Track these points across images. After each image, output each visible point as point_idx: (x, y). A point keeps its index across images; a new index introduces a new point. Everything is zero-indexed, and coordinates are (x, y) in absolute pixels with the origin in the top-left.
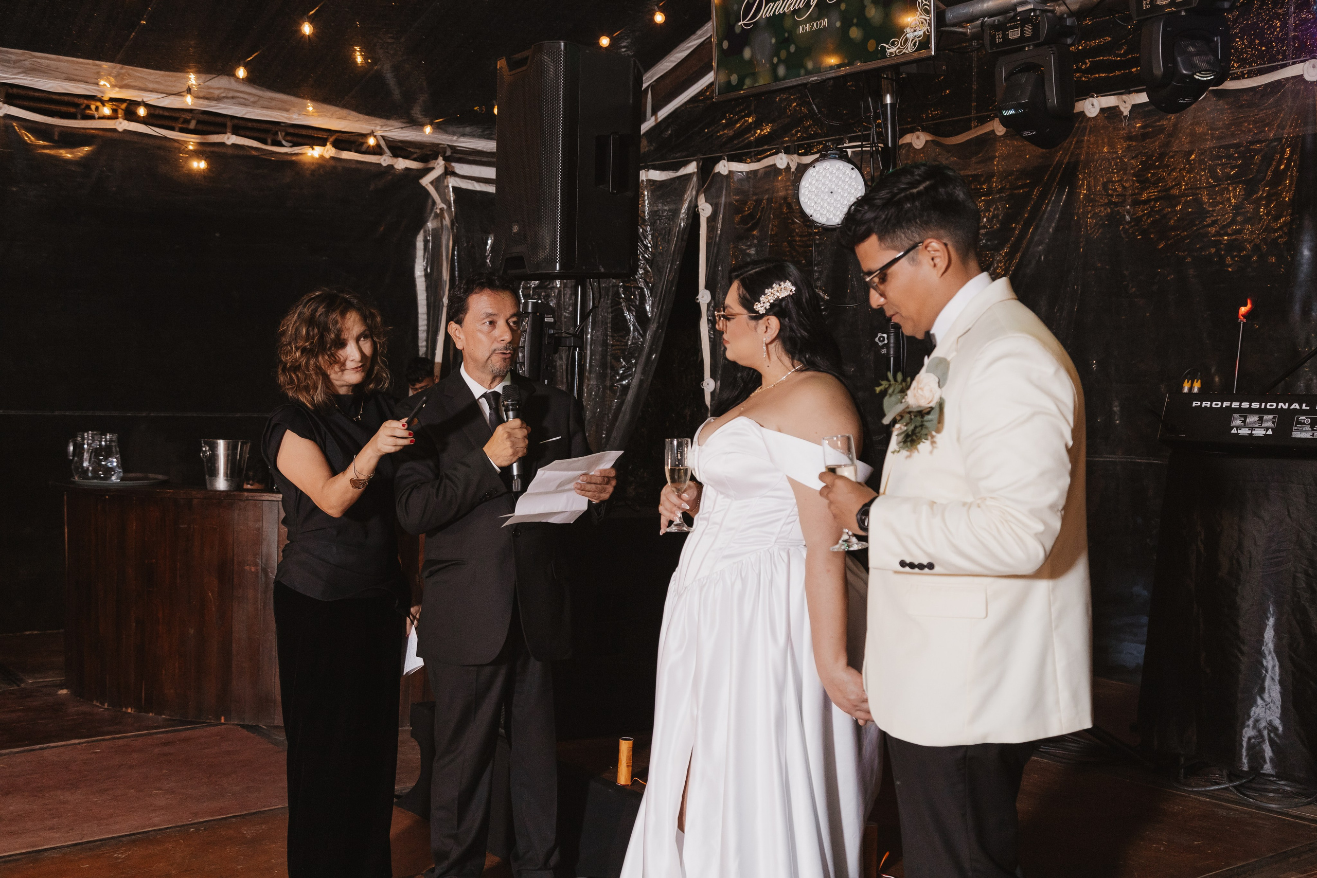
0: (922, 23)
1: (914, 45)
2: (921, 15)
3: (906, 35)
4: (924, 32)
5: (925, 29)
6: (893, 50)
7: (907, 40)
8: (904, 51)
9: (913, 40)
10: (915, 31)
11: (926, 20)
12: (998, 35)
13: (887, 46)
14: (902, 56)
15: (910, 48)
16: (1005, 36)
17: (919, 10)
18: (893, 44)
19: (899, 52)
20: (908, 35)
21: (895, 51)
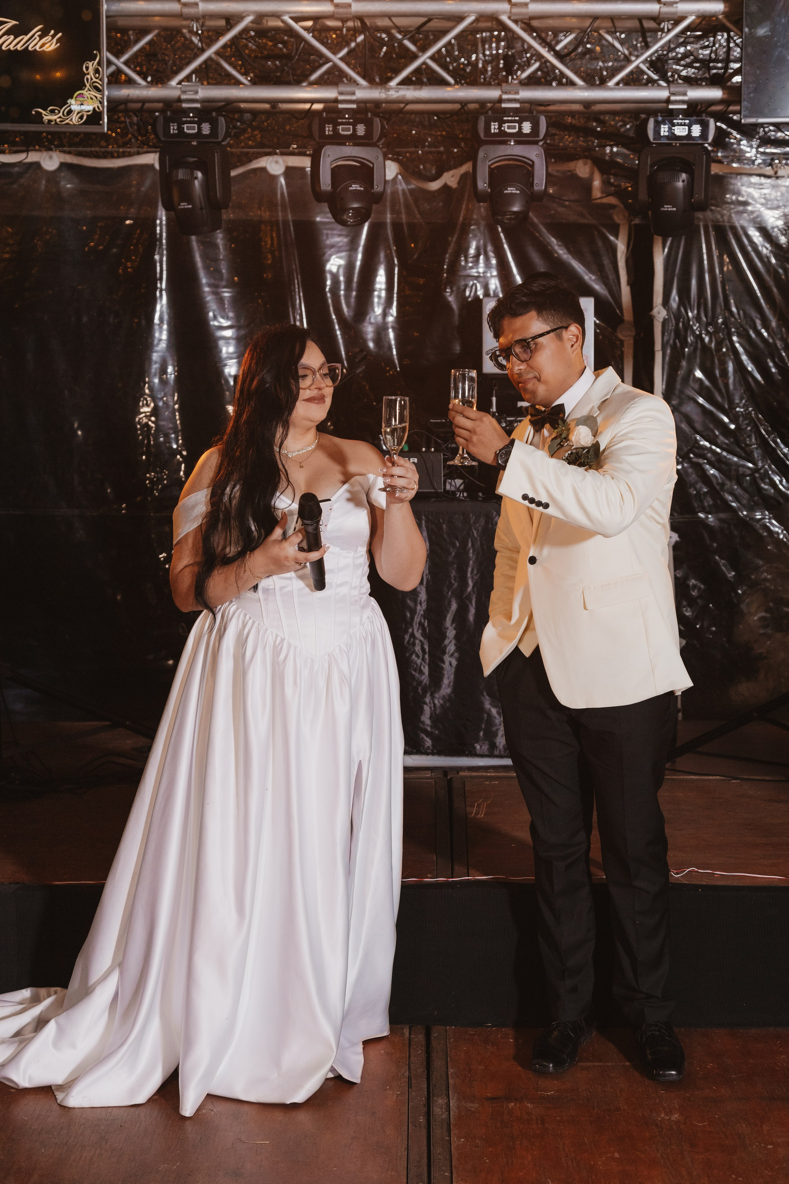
0: (92, 99)
1: (81, 118)
2: (90, 91)
3: (70, 106)
4: (94, 109)
5: (96, 106)
6: (53, 117)
7: (70, 112)
8: (67, 121)
9: (78, 113)
10: (82, 104)
11: (96, 97)
12: (173, 126)
13: (44, 112)
14: (67, 126)
15: (74, 119)
16: (180, 129)
17: (88, 85)
18: (53, 111)
19: (61, 121)
20: (73, 107)
21: (56, 120)
